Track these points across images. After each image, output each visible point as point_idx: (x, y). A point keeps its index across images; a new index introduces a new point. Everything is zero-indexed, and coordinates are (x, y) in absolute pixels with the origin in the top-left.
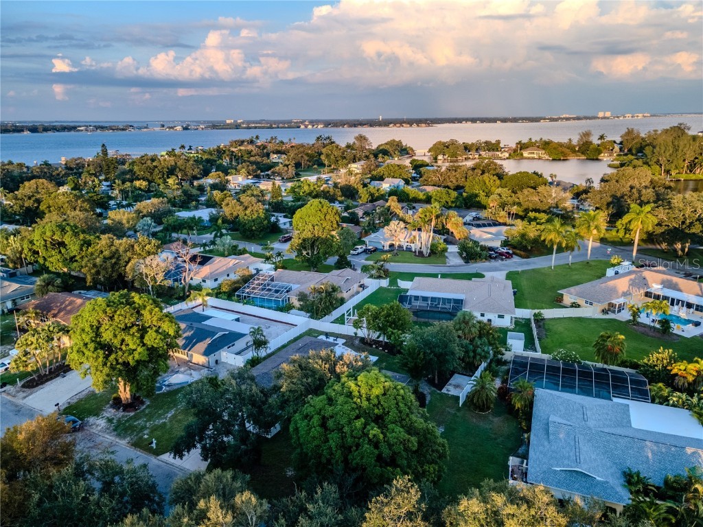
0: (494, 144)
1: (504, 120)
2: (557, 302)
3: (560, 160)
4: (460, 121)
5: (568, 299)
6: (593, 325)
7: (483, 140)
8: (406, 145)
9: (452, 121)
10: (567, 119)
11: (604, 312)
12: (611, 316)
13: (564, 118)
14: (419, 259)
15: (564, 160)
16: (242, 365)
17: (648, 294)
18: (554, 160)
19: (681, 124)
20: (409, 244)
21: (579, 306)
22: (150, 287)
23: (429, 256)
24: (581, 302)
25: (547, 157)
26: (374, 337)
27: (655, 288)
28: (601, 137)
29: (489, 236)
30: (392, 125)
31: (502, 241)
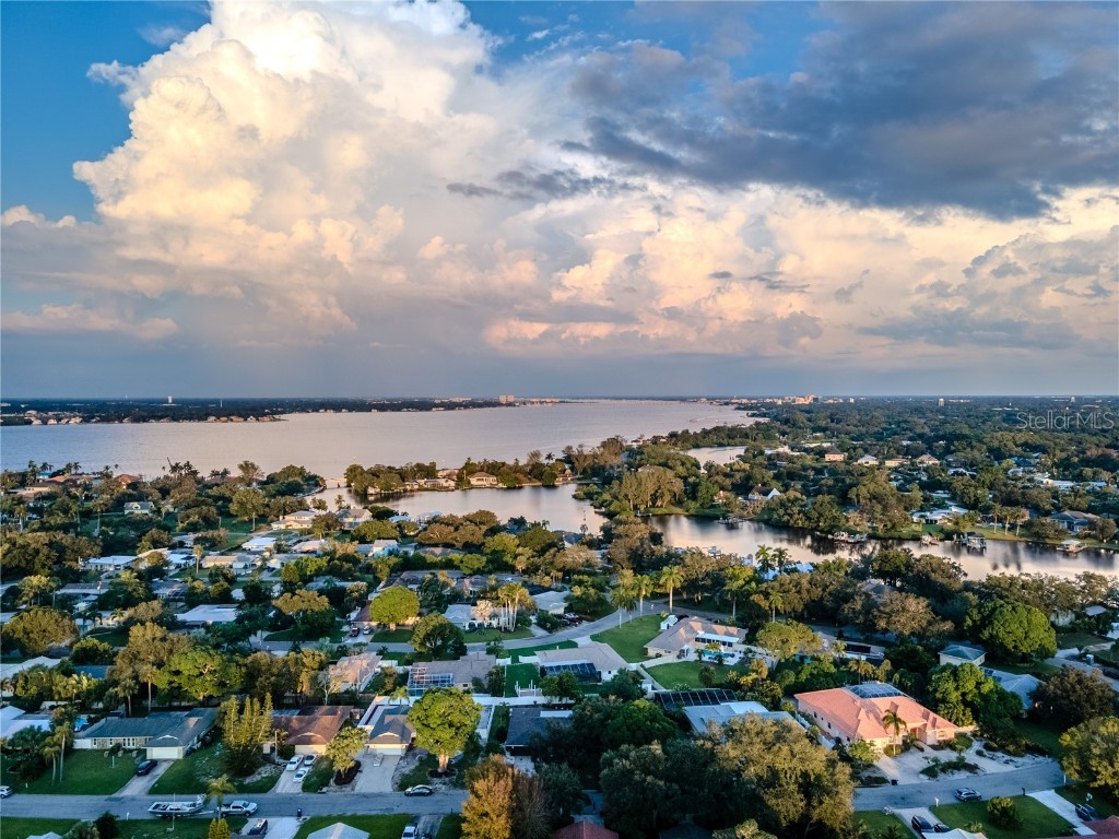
0: (428, 467)
2: (644, 655)
3: (515, 488)
4: (315, 408)
5: (652, 652)
6: (678, 668)
11: (679, 657)
12: (683, 659)
14: (508, 635)
16: (486, 736)
17: (697, 640)
18: (509, 488)
21: (661, 656)
22: (327, 696)
23: (515, 631)
24: (662, 652)
25: (501, 485)
26: (556, 701)
27: (701, 634)
28: (549, 457)
29: (554, 603)
30: (213, 418)
31: (565, 608)
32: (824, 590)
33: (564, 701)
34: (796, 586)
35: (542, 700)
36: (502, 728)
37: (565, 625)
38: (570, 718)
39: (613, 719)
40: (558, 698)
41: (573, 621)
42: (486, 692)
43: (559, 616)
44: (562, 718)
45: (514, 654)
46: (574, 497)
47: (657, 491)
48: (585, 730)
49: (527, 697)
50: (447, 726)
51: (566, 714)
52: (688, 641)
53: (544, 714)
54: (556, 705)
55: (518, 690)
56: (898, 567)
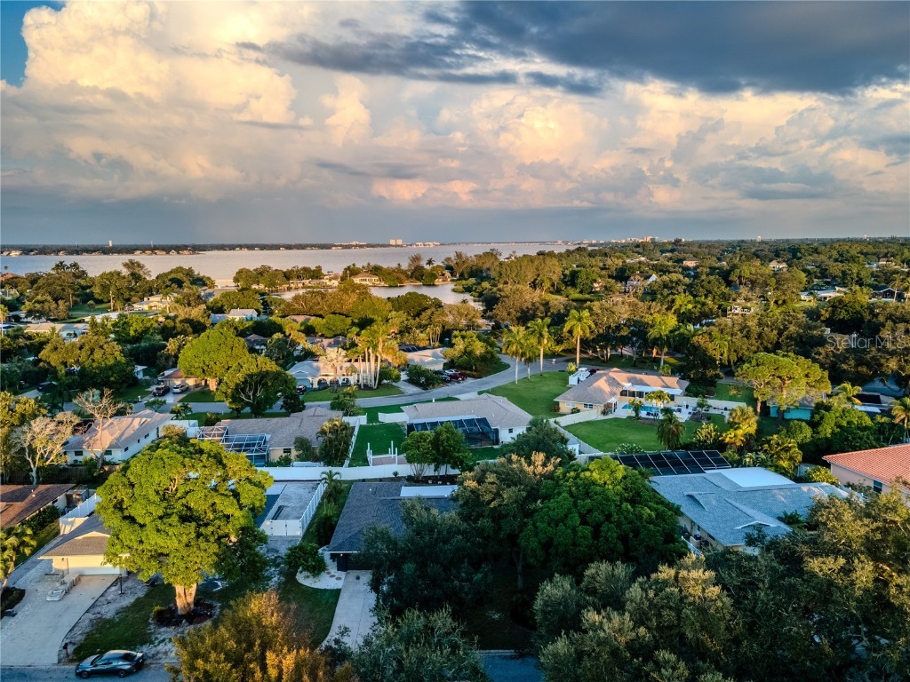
0: (314, 271)
1: (289, 247)
2: (555, 411)
3: (397, 286)
4: (232, 247)
5: (565, 406)
6: (607, 426)
7: (300, 266)
8: (199, 274)
9: (222, 247)
10: (361, 246)
11: (604, 413)
12: (610, 416)
13: (357, 246)
14: (369, 393)
15: (400, 286)
16: (299, 533)
17: (624, 393)
18: (390, 286)
19: (493, 250)
20: (345, 377)
21: (579, 411)
22: (34, 470)
23: (378, 388)
24: (581, 407)
25: (383, 284)
26: (429, 471)
27: (628, 386)
28: (430, 262)
29: (430, 359)
30: (139, 252)
31: (445, 364)
32: (780, 334)
33: (442, 472)
34: (741, 330)
35: (406, 470)
36: (328, 518)
37: (445, 382)
38: (454, 499)
39: (546, 498)
40: (432, 466)
41: (454, 378)
42: (316, 459)
43: (437, 373)
44: (438, 499)
45: (372, 413)
46: (454, 290)
47: (536, 279)
48: (485, 523)
49: (384, 467)
50: (175, 519)
51: (446, 491)
52: (613, 394)
53: (408, 492)
54: (430, 478)
55: (370, 457)
56: (858, 312)
